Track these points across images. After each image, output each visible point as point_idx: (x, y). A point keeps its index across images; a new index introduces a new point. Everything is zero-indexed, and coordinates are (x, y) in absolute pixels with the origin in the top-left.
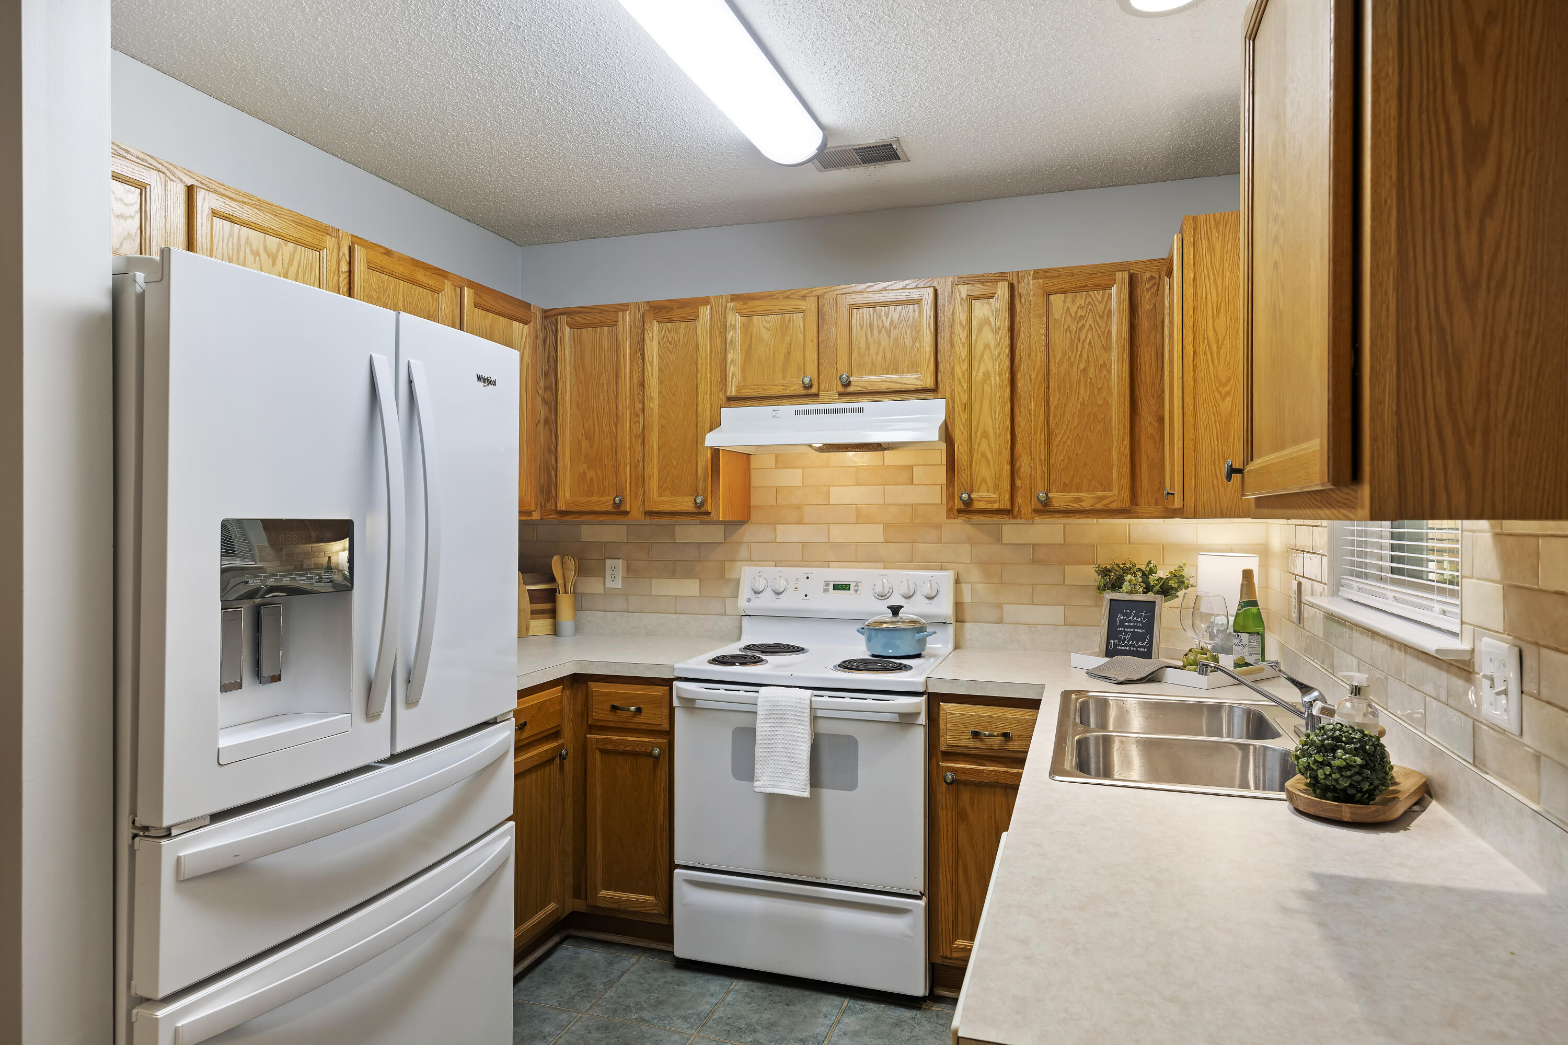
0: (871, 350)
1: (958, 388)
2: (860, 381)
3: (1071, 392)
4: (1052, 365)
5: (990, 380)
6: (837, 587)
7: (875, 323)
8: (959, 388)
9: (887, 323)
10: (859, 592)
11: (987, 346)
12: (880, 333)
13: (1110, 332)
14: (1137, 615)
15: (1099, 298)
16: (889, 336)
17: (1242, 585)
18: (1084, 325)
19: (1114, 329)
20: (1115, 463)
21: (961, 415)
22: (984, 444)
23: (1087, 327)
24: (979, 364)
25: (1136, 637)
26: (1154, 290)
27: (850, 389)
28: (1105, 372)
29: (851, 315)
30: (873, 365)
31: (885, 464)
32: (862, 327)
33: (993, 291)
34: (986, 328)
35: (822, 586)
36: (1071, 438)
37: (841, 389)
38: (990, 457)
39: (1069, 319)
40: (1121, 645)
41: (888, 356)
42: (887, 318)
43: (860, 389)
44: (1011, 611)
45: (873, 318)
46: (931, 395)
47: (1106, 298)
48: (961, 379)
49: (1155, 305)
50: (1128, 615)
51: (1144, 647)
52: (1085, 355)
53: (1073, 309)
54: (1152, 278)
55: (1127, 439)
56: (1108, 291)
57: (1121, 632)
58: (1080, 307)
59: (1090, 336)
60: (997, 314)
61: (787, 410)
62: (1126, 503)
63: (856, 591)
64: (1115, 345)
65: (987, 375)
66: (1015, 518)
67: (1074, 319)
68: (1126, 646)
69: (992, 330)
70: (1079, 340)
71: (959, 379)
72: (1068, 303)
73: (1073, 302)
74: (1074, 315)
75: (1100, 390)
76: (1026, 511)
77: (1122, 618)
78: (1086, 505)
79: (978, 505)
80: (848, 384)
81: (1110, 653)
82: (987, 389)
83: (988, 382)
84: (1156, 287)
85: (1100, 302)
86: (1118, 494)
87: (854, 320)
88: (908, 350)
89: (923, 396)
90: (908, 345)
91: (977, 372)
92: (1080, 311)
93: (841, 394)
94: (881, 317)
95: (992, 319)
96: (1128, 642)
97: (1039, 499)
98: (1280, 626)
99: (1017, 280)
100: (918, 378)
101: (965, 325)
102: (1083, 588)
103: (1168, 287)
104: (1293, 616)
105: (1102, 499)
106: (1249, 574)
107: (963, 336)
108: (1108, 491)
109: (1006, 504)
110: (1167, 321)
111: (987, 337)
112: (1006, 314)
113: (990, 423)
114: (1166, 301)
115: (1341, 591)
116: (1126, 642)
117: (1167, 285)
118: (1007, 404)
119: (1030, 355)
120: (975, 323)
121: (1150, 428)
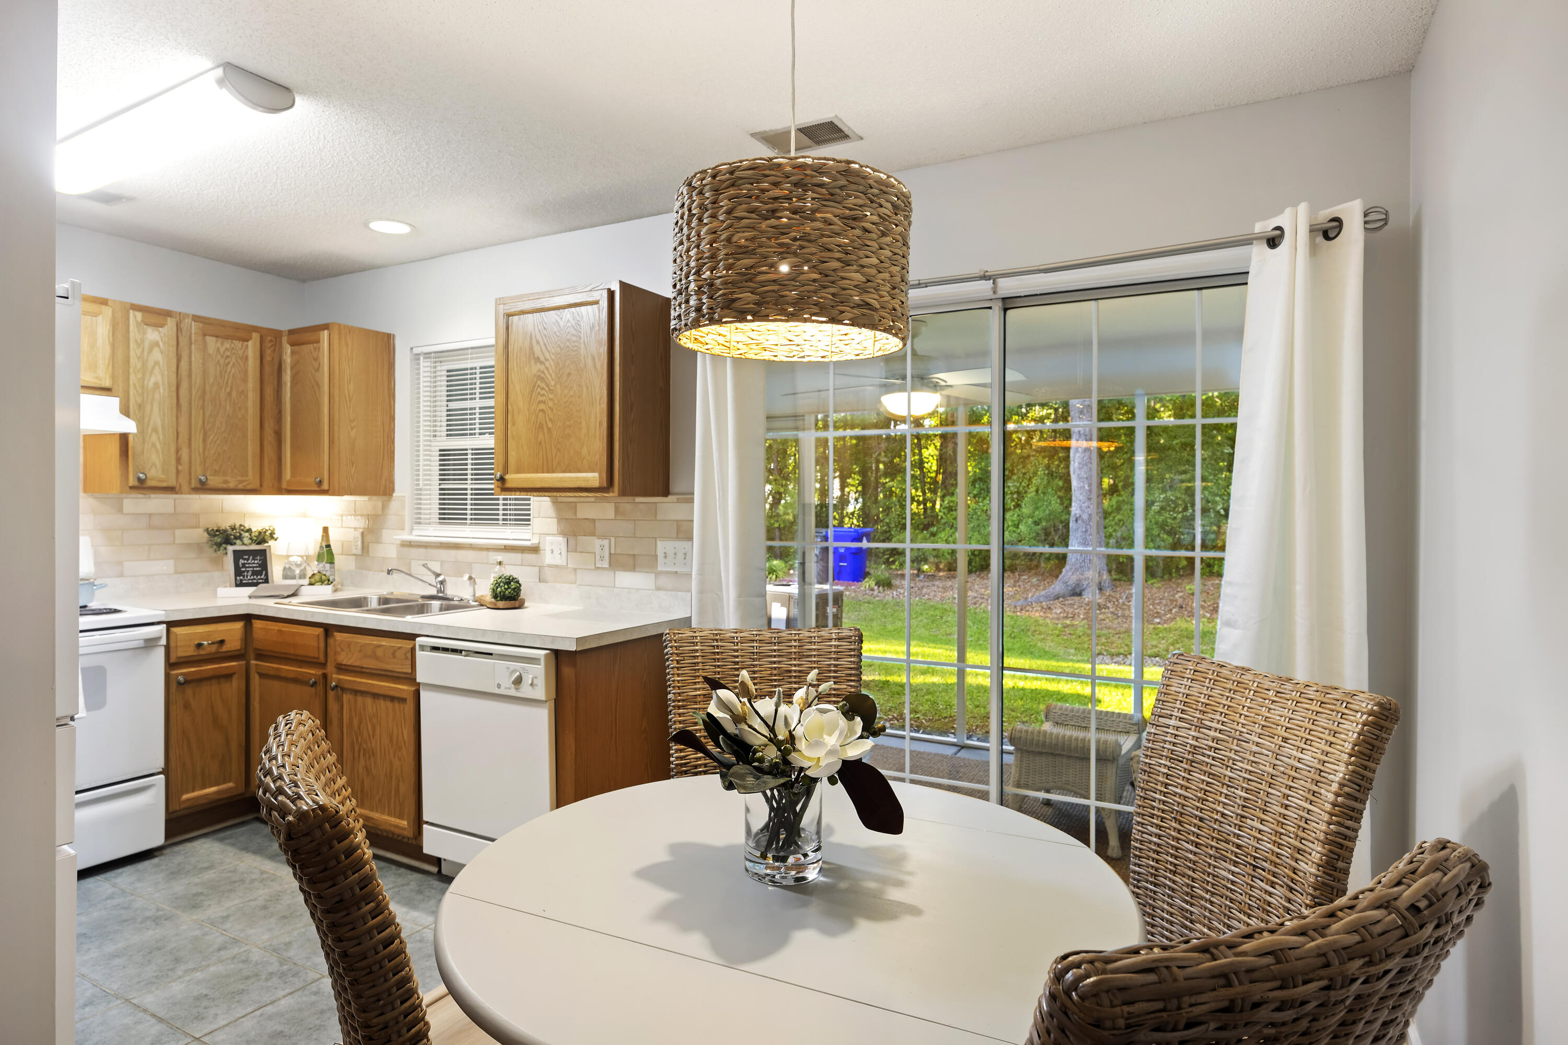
1: (132, 392)
3: (220, 407)
4: (207, 386)
5: (159, 388)
8: (135, 391)
11: (157, 363)
13: (246, 371)
14: (254, 559)
15: (240, 346)
17: (323, 536)
18: (229, 363)
19: (250, 370)
20: (250, 458)
21: (137, 411)
22: (154, 438)
23: (231, 364)
24: (150, 375)
25: (256, 573)
28: (243, 397)
33: (164, 322)
34: (156, 350)
36: (220, 438)
38: (158, 446)
39: (219, 357)
40: (245, 579)
44: (130, 567)
46: (106, 393)
47: (244, 347)
48: (137, 385)
49: (273, 358)
50: (248, 560)
51: (262, 578)
52: (230, 382)
53: (222, 350)
54: (271, 341)
55: (258, 443)
56: (246, 344)
57: (244, 571)
58: (227, 349)
59: (233, 371)
60: (166, 340)
62: (256, 485)
64: (250, 380)
65: (156, 385)
66: (177, 493)
67: (222, 356)
68: (249, 579)
69: (162, 352)
70: (226, 372)
71: (134, 384)
72: (219, 345)
73: (222, 344)
74: (222, 354)
75: (240, 408)
76: (185, 488)
77: (243, 562)
78: (232, 485)
79: (150, 483)
81: (239, 584)
82: (157, 396)
83: (157, 390)
84: (273, 348)
85: (240, 350)
86: (252, 478)
89: (99, 393)
91: (148, 381)
92: (226, 352)
95: (161, 343)
96: (251, 577)
97: (200, 480)
98: (337, 559)
99: (180, 318)
100: (97, 378)
101: (140, 344)
102: (188, 546)
103: (289, 351)
104: (354, 551)
105: (244, 481)
106: (326, 530)
107: (139, 352)
108: (247, 476)
109: (172, 482)
110: (289, 372)
111: (157, 355)
112: (174, 343)
113: (159, 422)
114: (288, 359)
115: (415, 532)
116: (249, 577)
117: (288, 349)
118: (175, 410)
119: (190, 376)
120: (147, 344)
121: (269, 437)
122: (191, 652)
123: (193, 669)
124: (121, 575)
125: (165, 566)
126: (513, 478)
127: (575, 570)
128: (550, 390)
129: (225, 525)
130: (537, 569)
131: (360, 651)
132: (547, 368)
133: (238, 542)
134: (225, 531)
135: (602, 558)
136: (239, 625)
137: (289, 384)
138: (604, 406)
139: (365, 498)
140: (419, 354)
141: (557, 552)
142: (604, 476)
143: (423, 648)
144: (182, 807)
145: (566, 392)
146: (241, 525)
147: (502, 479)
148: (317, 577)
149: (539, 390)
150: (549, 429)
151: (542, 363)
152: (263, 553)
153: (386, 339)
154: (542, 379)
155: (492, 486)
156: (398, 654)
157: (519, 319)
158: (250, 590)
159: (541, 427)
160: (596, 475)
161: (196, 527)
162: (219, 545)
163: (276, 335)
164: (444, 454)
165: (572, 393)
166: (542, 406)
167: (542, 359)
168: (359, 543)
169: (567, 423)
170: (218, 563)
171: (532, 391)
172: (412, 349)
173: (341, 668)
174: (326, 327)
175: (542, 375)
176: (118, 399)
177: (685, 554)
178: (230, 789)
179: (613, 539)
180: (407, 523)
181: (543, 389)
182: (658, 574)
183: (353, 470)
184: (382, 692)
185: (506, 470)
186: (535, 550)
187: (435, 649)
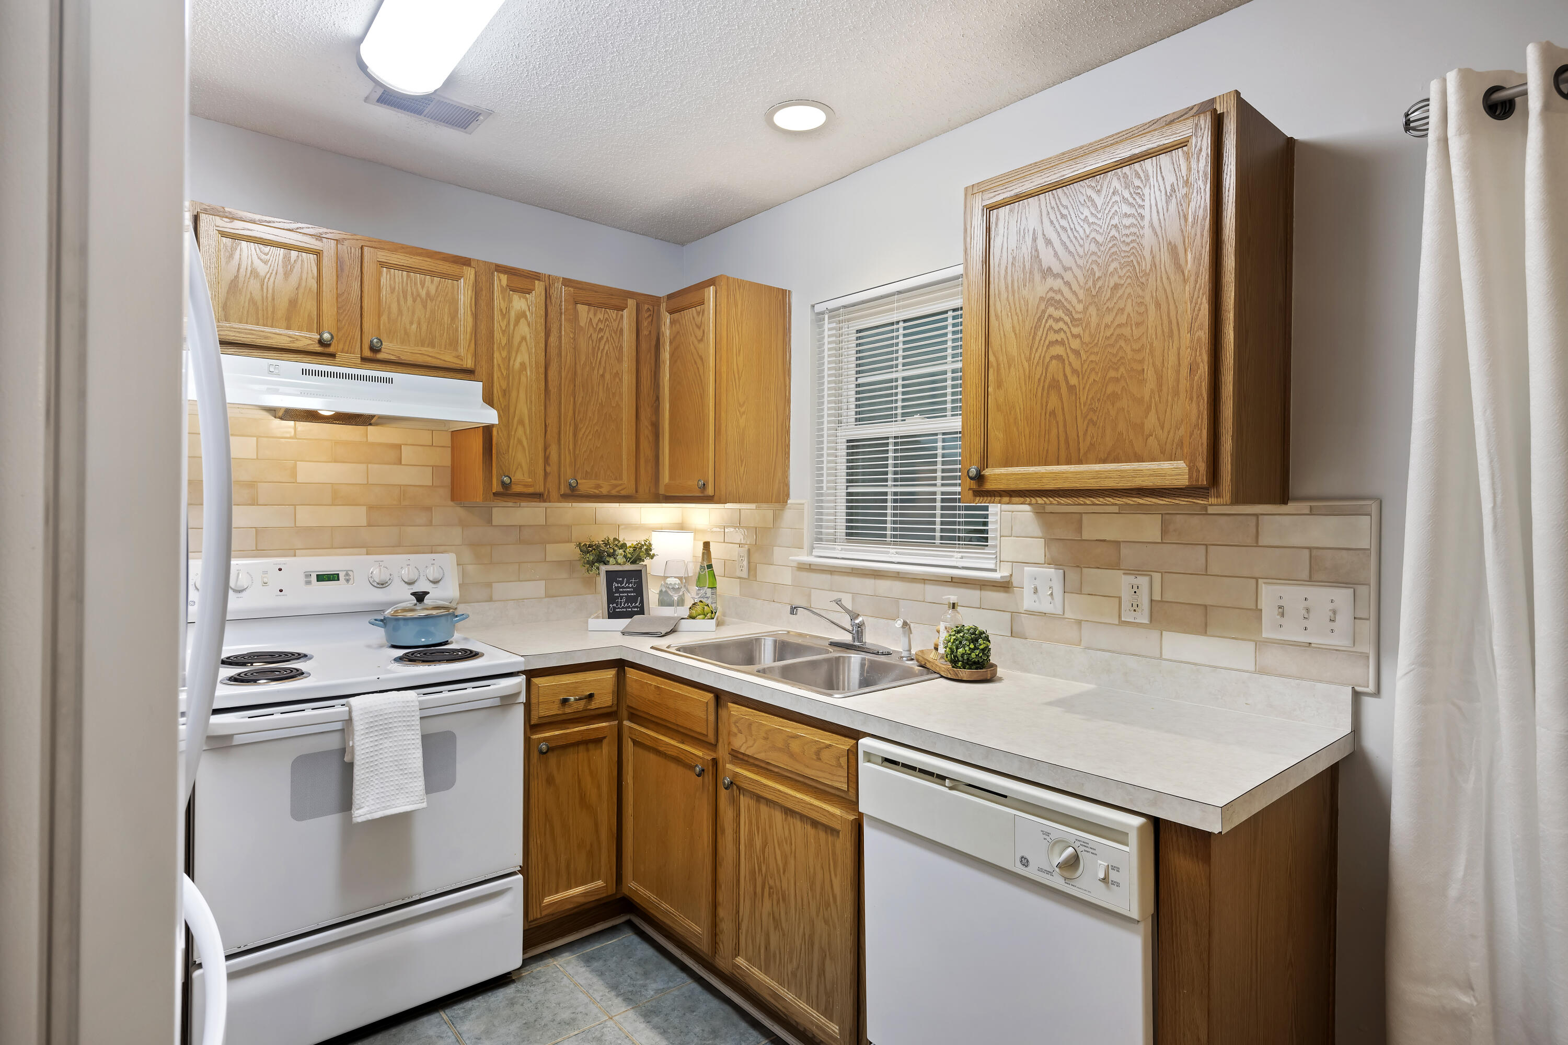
0: (404, 318)
1: (496, 375)
2: (389, 350)
3: (592, 393)
4: (578, 366)
5: (526, 370)
6: (320, 578)
7: (409, 289)
8: (499, 374)
9: (423, 293)
10: (351, 582)
11: (524, 338)
12: (414, 301)
13: (621, 347)
14: (628, 582)
15: (614, 316)
16: (425, 307)
17: (703, 554)
18: (602, 337)
19: (625, 345)
20: (624, 457)
21: (501, 399)
22: (520, 431)
23: (605, 339)
24: (517, 354)
25: (630, 600)
26: (650, 319)
27: (380, 356)
28: (617, 380)
29: (380, 274)
30: (406, 333)
31: (369, 441)
32: (393, 290)
33: (531, 287)
34: (523, 321)
35: (302, 579)
36: (592, 432)
37: (367, 353)
38: (525, 443)
39: (591, 330)
40: (619, 608)
41: (424, 327)
42: (423, 287)
43: (393, 358)
44: (500, 589)
45: (407, 284)
46: (468, 376)
47: (619, 318)
48: (502, 366)
49: (650, 332)
50: (621, 583)
51: (637, 607)
52: (603, 362)
53: (595, 321)
54: (648, 310)
56: (621, 312)
57: (617, 597)
58: (600, 320)
59: (607, 348)
60: (534, 309)
61: (293, 366)
62: (631, 491)
63: (348, 581)
64: (625, 359)
65: (523, 365)
66: (545, 501)
67: (595, 329)
68: (623, 608)
69: (529, 325)
70: (599, 349)
71: (499, 365)
72: (591, 315)
73: (595, 315)
74: (595, 326)
75: (614, 394)
76: (554, 494)
77: (616, 585)
78: (604, 491)
79: (517, 489)
80: (374, 349)
81: (613, 615)
82: (523, 379)
83: (524, 372)
84: (651, 318)
85: (615, 320)
86: (627, 483)
87: (383, 280)
88: (446, 326)
89: (460, 376)
90: (446, 321)
91: (514, 361)
92: (600, 324)
93: (364, 359)
94: (416, 284)
95: (528, 313)
96: (624, 605)
97: (570, 484)
98: (721, 583)
99: (549, 282)
100: (457, 357)
101: (505, 314)
102: (560, 563)
103: (668, 321)
104: (739, 574)
105: (616, 486)
106: (707, 545)
107: (504, 324)
108: (621, 479)
109: (539, 488)
110: (667, 347)
111: (523, 329)
112: (543, 313)
113: (526, 412)
114: (667, 331)
115: (816, 552)
116: (623, 605)
117: (667, 318)
118: (543, 396)
119: (560, 355)
120: (513, 314)
121: (646, 431)
122: (554, 710)
123: (557, 733)
124: (490, 600)
125: (536, 588)
126: (997, 474)
127: (1079, 622)
128: (1073, 319)
129: (598, 539)
130: (1008, 615)
131: (766, 739)
132: (1067, 284)
133: (612, 560)
134: (598, 546)
135: (1135, 607)
136: (610, 674)
137: (668, 362)
138: (1204, 334)
139: (753, 506)
140: (823, 313)
141: (1044, 592)
142: (1202, 466)
143: (869, 757)
144: (544, 913)
145: (1108, 319)
146: (615, 539)
147: (980, 478)
148: (699, 608)
149: (1050, 322)
150: (1071, 388)
151: (1057, 276)
152: (638, 574)
153: (780, 296)
154: (1058, 304)
155: (958, 489)
156: (825, 755)
157: (1011, 211)
158: (623, 623)
159: (1054, 385)
160: (1181, 464)
161: (568, 542)
162: (591, 564)
163: (655, 301)
164: (853, 445)
165: (1122, 319)
166: (1058, 350)
167: (1057, 268)
168: (745, 563)
169: (1112, 374)
170: (590, 583)
171: (1036, 328)
172: (813, 306)
173: (738, 757)
174: (712, 282)
175: (1058, 297)
176: (480, 385)
177: (1334, 612)
178: (598, 890)
179: (1157, 577)
180: (806, 543)
181: (1058, 320)
182: (1261, 644)
183: (742, 470)
184: (797, 808)
185: (985, 461)
186: (1005, 586)
187: (889, 762)
